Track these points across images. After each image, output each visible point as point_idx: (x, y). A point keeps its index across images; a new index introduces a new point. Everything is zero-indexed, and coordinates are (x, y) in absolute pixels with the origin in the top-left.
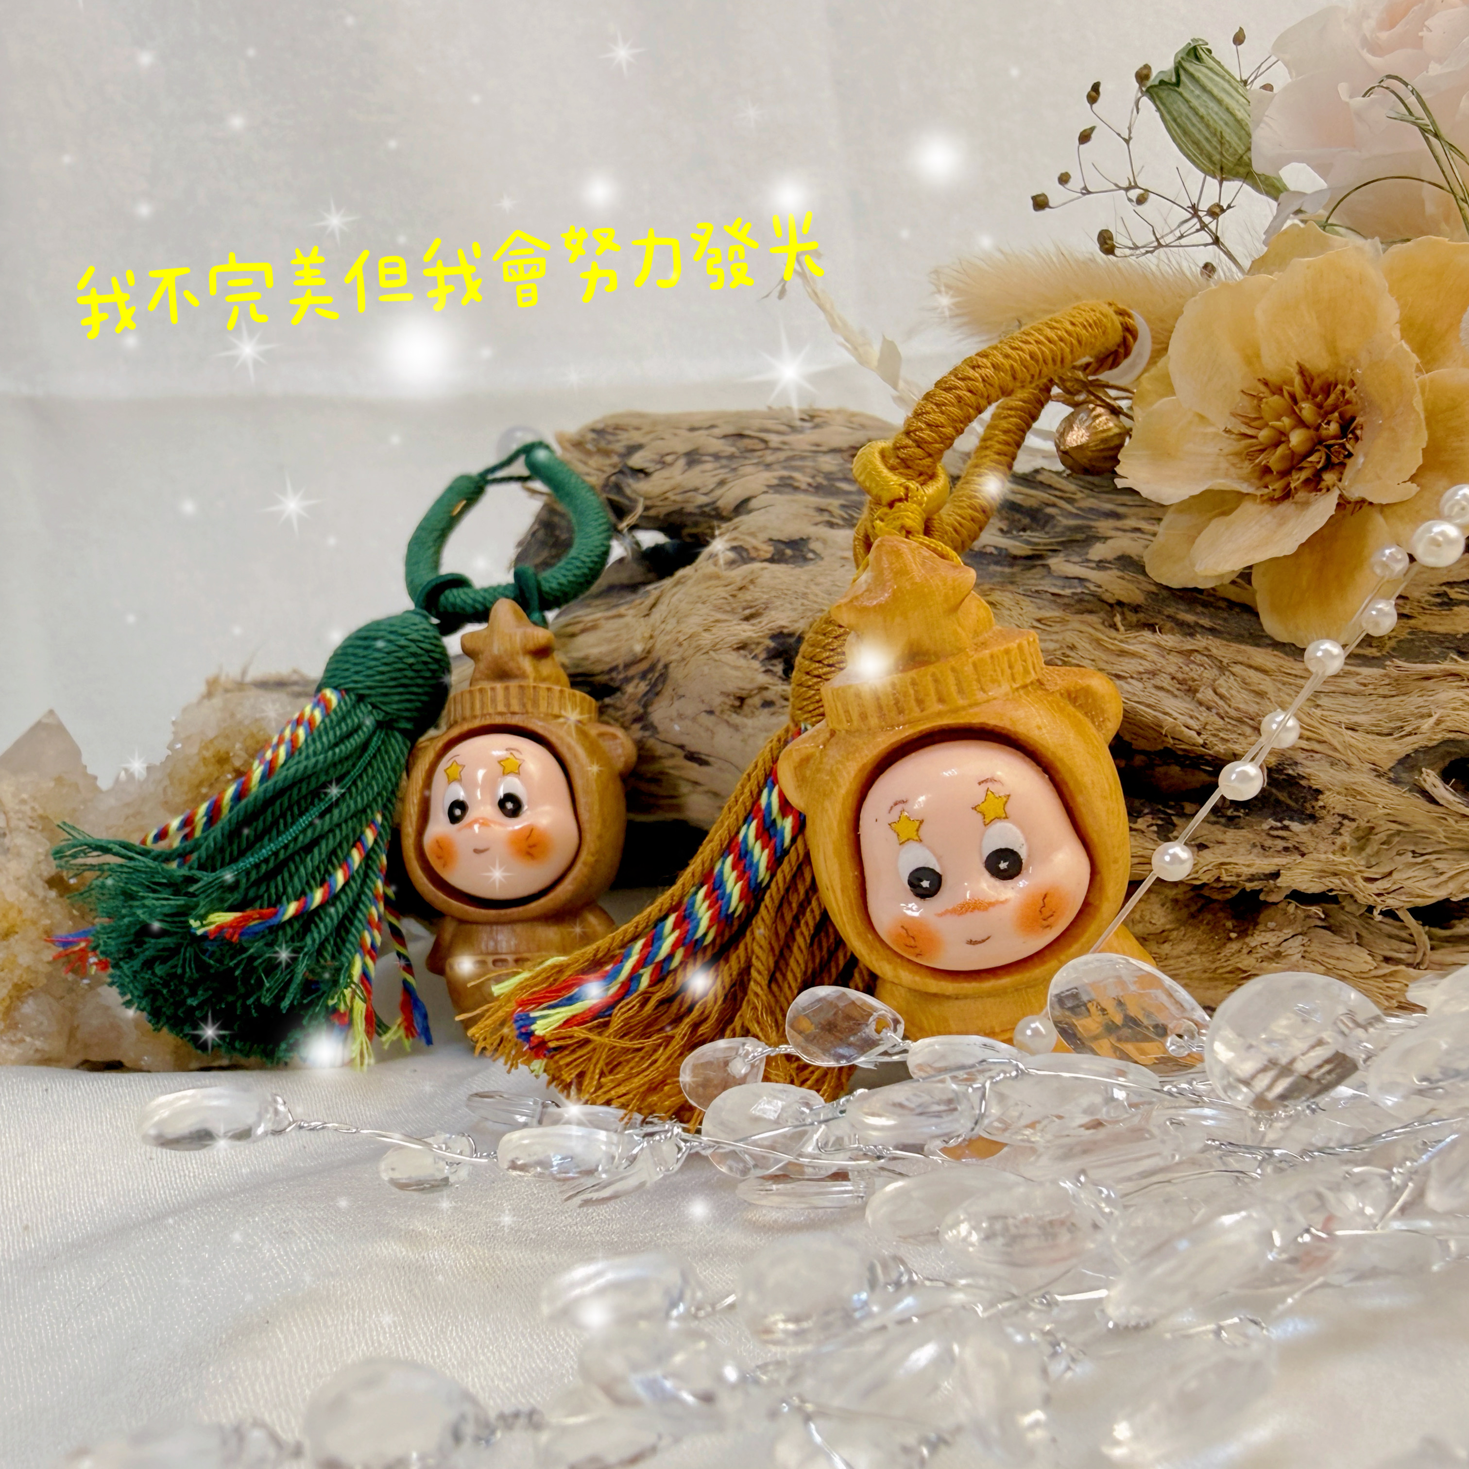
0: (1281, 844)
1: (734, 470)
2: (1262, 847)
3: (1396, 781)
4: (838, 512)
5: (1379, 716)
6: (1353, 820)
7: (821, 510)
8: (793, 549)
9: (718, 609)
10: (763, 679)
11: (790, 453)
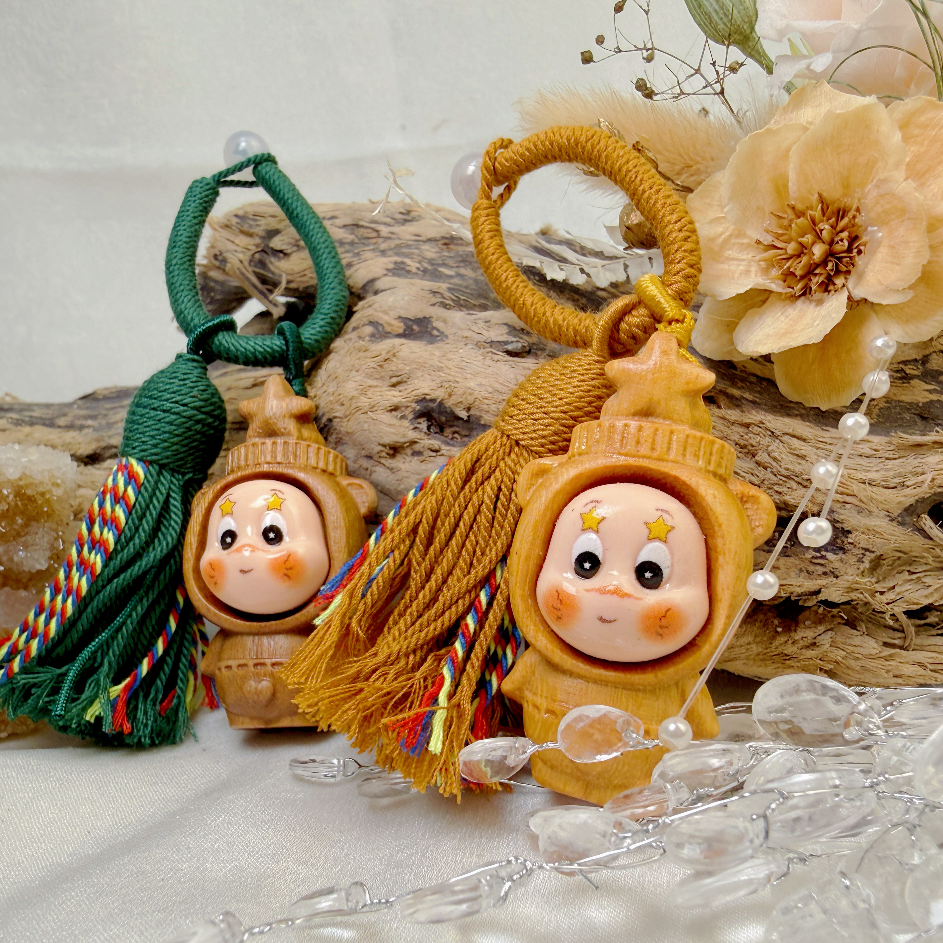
0: (820, 569)
1: (358, 254)
2: (808, 572)
3: (902, 524)
4: (447, 294)
5: (888, 474)
6: (873, 552)
7: (434, 293)
8: (419, 326)
9: (370, 376)
10: (412, 435)
11: (399, 242)
